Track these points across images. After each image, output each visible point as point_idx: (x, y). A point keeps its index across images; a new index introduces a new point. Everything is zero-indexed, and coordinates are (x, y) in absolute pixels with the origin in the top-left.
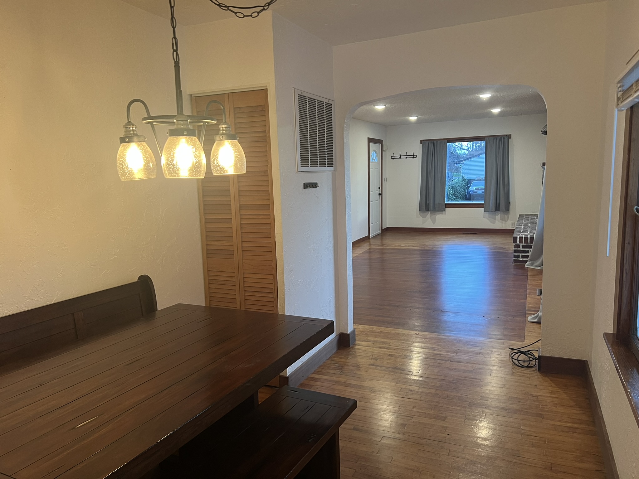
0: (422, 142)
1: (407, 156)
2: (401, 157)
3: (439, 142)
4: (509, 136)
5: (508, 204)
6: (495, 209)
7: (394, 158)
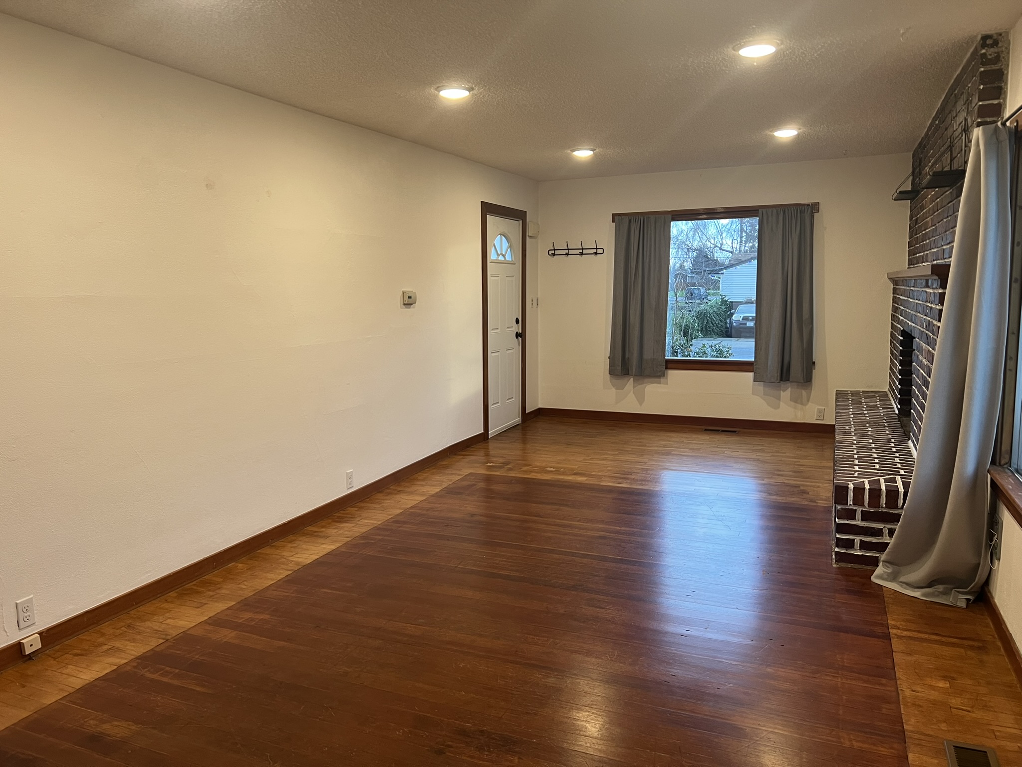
0: (616, 217)
1: (582, 249)
2: (571, 252)
3: (652, 218)
4: (814, 208)
5: (809, 364)
6: (779, 378)
7: (554, 255)
